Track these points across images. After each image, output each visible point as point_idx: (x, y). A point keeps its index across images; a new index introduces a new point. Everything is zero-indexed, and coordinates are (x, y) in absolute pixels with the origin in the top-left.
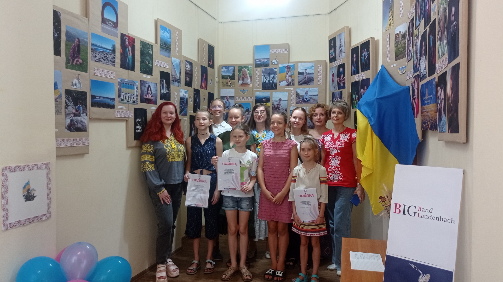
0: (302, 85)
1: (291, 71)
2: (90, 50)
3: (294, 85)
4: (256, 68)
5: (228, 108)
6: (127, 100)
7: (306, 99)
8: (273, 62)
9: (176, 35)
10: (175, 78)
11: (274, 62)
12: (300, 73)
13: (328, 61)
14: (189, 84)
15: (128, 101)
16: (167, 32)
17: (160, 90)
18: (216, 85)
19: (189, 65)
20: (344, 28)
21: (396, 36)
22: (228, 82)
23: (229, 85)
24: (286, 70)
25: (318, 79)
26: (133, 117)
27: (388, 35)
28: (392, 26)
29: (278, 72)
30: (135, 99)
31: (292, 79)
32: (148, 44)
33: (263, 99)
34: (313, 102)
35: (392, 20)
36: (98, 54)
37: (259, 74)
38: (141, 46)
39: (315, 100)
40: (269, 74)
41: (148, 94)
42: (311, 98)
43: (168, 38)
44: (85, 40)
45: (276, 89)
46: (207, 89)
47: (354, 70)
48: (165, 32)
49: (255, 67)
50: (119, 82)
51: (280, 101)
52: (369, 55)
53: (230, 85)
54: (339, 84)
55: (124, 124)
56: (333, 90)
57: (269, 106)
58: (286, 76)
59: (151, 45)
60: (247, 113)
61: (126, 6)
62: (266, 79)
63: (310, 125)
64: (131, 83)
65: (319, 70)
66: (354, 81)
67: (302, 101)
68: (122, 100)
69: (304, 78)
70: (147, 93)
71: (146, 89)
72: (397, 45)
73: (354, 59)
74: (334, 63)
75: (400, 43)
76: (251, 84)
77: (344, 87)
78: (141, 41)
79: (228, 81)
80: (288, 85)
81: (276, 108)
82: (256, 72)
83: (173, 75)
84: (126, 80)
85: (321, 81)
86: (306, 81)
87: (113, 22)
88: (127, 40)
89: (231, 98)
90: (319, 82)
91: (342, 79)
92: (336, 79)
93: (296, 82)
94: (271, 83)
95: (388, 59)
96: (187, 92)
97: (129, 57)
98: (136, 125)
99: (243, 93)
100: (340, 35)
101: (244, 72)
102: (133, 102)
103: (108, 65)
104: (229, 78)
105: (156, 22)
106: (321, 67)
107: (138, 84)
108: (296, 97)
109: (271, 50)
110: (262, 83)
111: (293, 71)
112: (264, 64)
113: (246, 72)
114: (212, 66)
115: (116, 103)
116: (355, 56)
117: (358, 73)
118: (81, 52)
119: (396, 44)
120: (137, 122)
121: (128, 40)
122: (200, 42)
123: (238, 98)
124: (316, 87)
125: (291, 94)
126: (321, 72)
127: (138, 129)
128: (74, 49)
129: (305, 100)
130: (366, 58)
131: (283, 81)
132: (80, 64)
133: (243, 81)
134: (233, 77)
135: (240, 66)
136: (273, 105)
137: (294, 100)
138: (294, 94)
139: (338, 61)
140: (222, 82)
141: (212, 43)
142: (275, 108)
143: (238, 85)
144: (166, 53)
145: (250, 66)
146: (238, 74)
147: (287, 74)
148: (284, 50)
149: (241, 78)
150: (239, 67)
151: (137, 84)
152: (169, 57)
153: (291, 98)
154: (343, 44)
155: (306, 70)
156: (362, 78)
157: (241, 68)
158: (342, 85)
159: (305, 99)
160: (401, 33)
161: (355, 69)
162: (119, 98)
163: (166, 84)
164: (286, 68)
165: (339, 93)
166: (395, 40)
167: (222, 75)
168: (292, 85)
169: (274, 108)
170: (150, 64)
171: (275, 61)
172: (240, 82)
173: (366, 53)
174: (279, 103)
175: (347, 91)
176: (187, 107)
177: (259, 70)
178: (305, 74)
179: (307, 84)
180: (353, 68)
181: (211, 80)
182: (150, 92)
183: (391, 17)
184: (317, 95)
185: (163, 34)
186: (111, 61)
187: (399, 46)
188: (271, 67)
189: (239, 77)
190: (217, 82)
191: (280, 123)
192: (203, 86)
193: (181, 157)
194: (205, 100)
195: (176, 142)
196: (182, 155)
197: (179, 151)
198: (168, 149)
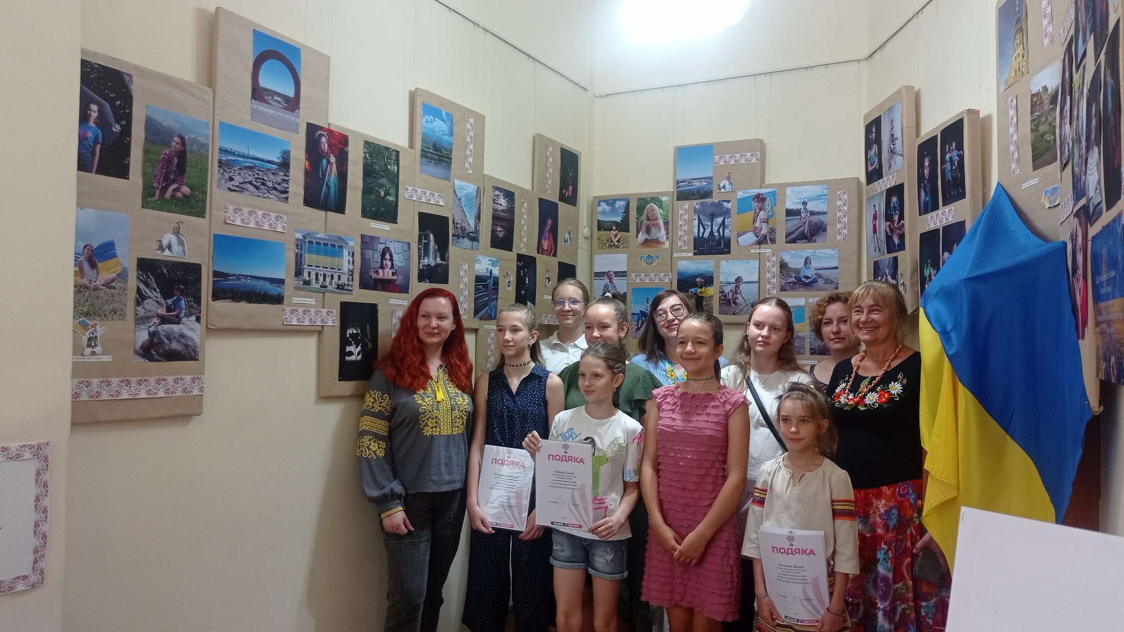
0: (795, 243)
1: (767, 207)
2: (216, 164)
4: (680, 202)
6: (320, 284)
7: (807, 277)
8: (722, 185)
9: (468, 126)
10: (463, 229)
11: (724, 187)
12: (790, 213)
13: (863, 178)
14: (502, 242)
15: (322, 286)
16: (442, 120)
17: (419, 260)
18: (583, 245)
19: (504, 199)
20: (899, 92)
21: (1035, 99)
22: (613, 237)
23: (614, 244)
24: (755, 205)
25: (839, 226)
26: (337, 324)
27: (1012, 101)
28: (1022, 73)
29: (733, 212)
30: (344, 279)
31: (770, 229)
32: (387, 149)
33: (697, 277)
34: (824, 286)
35: (1023, 57)
36: (239, 174)
37: (686, 217)
38: (364, 153)
39: (830, 281)
40: (712, 216)
41: (382, 267)
42: (820, 276)
43: (446, 134)
44: (202, 140)
45: (729, 252)
46: (555, 255)
47: (924, 200)
48: (436, 119)
49: (678, 199)
50: (297, 240)
51: (738, 284)
52: (961, 157)
53: (616, 243)
54: (889, 239)
55: (312, 341)
56: (876, 256)
57: (712, 296)
58: (754, 220)
59: (394, 150)
61: (326, 60)
62: (705, 230)
63: (817, 345)
64: (334, 241)
65: (839, 203)
66: (927, 229)
67: (794, 283)
68: (307, 283)
69: (800, 225)
70: (379, 265)
71: (378, 257)
72: (1038, 125)
73: (926, 171)
74: (876, 183)
75: (1046, 120)
76: (668, 242)
77: (902, 247)
78: (366, 143)
79: (612, 235)
80: (759, 243)
81: (729, 301)
82: (681, 212)
83: (456, 222)
84: (318, 236)
85: (846, 231)
86: (806, 232)
87: (285, 98)
88: (324, 140)
89: (619, 276)
90: (840, 234)
91: (896, 225)
92: (883, 226)
93: (780, 236)
94: (717, 238)
95: (1013, 166)
96: (497, 262)
97: (329, 179)
98: (344, 342)
100: (890, 110)
101: (652, 213)
102: (337, 288)
103: (267, 200)
104: (614, 227)
105: (413, 97)
106: (846, 197)
107: (354, 244)
108: (781, 272)
109: (717, 157)
110: (695, 239)
111: (772, 208)
112: (698, 192)
113: (655, 212)
114: (572, 200)
115: (287, 290)
116: (927, 163)
117: (935, 207)
118: (188, 169)
119: (1036, 123)
120: (348, 336)
121: (328, 141)
122: (539, 143)
123: (636, 276)
124: (833, 248)
125: (768, 264)
126: (846, 208)
127: (351, 354)
128: (168, 161)
129: (803, 282)
130: (954, 168)
131: (748, 232)
132: (185, 196)
133: (649, 235)
134: (623, 226)
135: (641, 199)
136: (722, 292)
137: (774, 281)
138: (773, 266)
139: (886, 179)
140: (599, 239)
141: (572, 145)
142: (725, 302)
143: (637, 244)
144: (439, 171)
145: (664, 199)
146: (638, 218)
147: (757, 216)
148: (749, 155)
149: (644, 228)
150: (639, 199)
151: (351, 243)
152: (448, 179)
153: (768, 275)
154: (898, 134)
156: (944, 222)
157: (643, 203)
158: (896, 240)
159: (803, 279)
160: (1047, 90)
161: (928, 199)
162: (296, 278)
163: (436, 243)
164: (755, 200)
165: (889, 265)
166: (1032, 113)
167: (598, 220)
168: (769, 243)
169: (724, 300)
170: (390, 195)
171: (727, 182)
172: (642, 237)
173: (955, 153)
174: (737, 287)
175: (909, 257)
176: (497, 299)
177: (687, 206)
178: (802, 214)
179: (809, 241)
180: (923, 194)
181: (569, 234)
182: (389, 263)
183: (1020, 50)
184: (836, 268)
185: (430, 125)
186: (275, 189)
187: (1043, 128)
188: (716, 198)
189: (637, 226)
190: (586, 238)
191: (700, 343)
192: (546, 248)
193: (459, 425)
194: (549, 281)
195: (450, 387)
196: (463, 418)
197: (453, 409)
198: (425, 404)
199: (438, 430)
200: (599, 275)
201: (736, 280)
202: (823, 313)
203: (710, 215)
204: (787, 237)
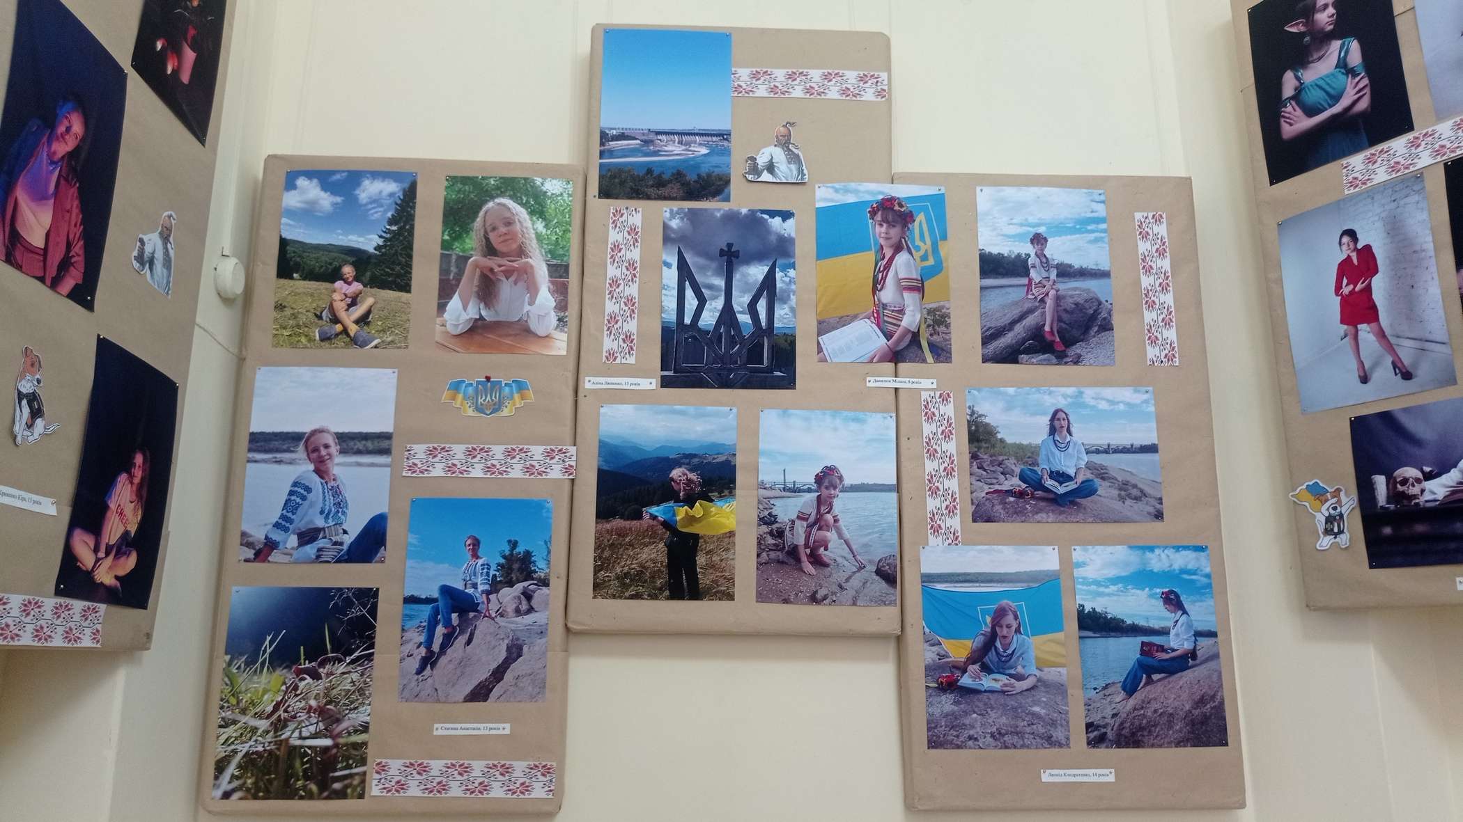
0: (1016, 361)
1: (918, 242)
3: (948, 359)
4: (613, 205)
5: (321, 543)
7: (1061, 477)
8: (762, 161)
11: (771, 168)
12: (992, 266)
22: (340, 307)
23: (345, 331)
24: (878, 232)
25: (1148, 317)
29: (805, 248)
31: (930, 312)
33: (676, 463)
34: (1117, 505)
37: (634, 255)
39: (1135, 492)
40: (730, 259)
42: (1102, 474)
45: (789, 382)
49: (605, 193)
51: (825, 492)
53: (353, 329)
57: (731, 534)
58: (875, 284)
60: (506, 591)
62: (702, 301)
63: (1109, 712)
65: (1143, 247)
67: (1021, 495)
69: (1027, 305)
76: (564, 337)
79: (336, 296)
80: (895, 356)
81: (793, 552)
82: (614, 236)
85: (1171, 334)
86: (1047, 328)
89: (359, 452)
90: (1153, 341)
93: (966, 338)
94: (747, 331)
99: (479, 409)
101: (503, 229)
104: (348, 270)
106: (1163, 230)
108: (974, 457)
110: (667, 332)
111: (934, 246)
112: (679, 176)
113: (518, 226)
114: (189, 105)
123: (432, 453)
124: (1136, 383)
125: (927, 429)
126: (1165, 265)
129: (1047, 490)
131: (854, 318)
133: (488, 305)
134: (386, 269)
135: (465, 180)
136: (768, 520)
137: (953, 485)
138: (947, 436)
140: (280, 307)
143: (438, 338)
145: (552, 186)
146: (445, 245)
147: (888, 266)
148: (851, 76)
149: (470, 281)
150: (453, 180)
153: (930, 465)
155: (1038, 240)
157: (470, 193)
159: (1049, 483)
164: (879, 217)
167: (284, 243)
168: (929, 358)
171: (779, 155)
172: (460, 311)
177: (636, 220)
178: (1033, 273)
179: (1061, 357)
181: (165, 238)
184: (1152, 449)
188: (742, 199)
189: (444, 271)
190: (224, 299)
192: (37, 240)
194: (36, 413)
200: (266, 443)
201: (819, 479)
203: (722, 253)
204: (986, 341)
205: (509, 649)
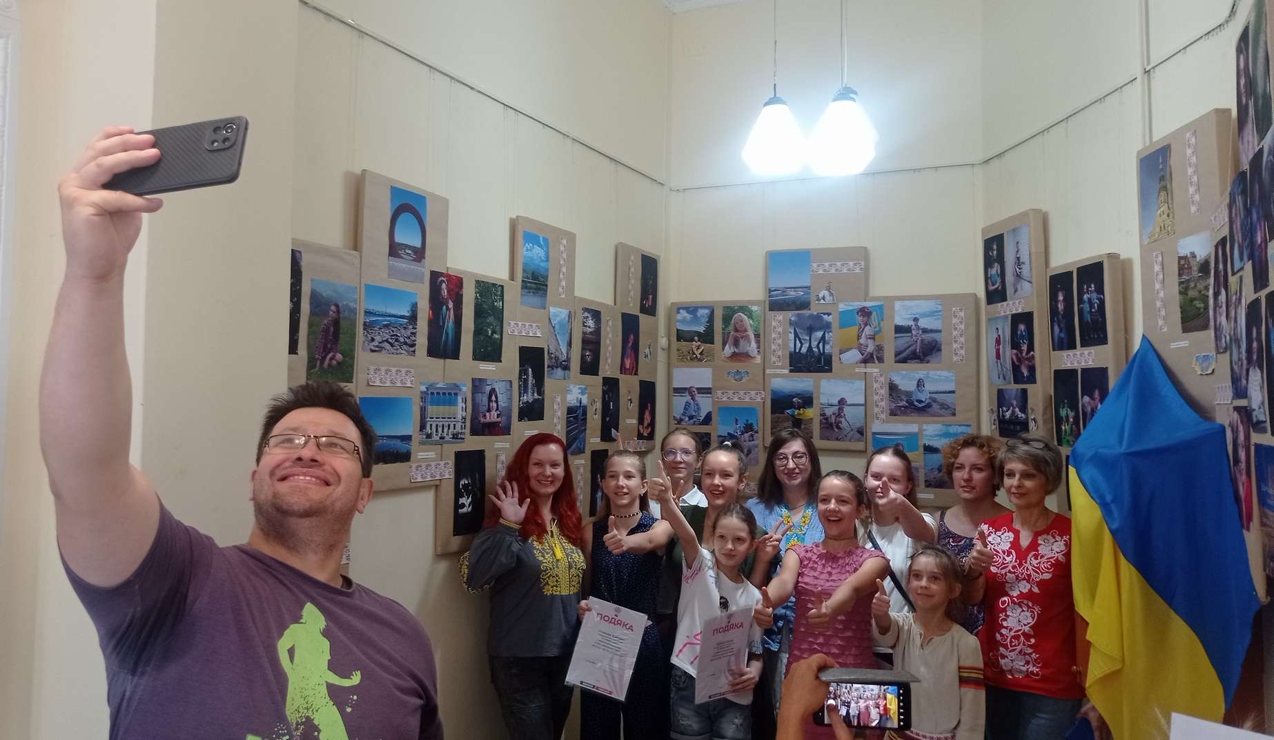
0: (906, 362)
1: (873, 322)
2: (362, 327)
3: (883, 362)
4: (773, 313)
5: (695, 419)
6: (439, 435)
7: (920, 401)
8: (821, 296)
9: (562, 248)
10: (557, 358)
11: (824, 298)
12: (899, 329)
13: (982, 294)
14: (589, 367)
15: (441, 438)
16: (540, 246)
17: (520, 397)
18: (661, 357)
19: (592, 320)
20: (1025, 214)
21: (1182, 262)
22: (695, 349)
23: (696, 356)
24: (859, 319)
25: (955, 346)
26: (452, 476)
27: (1157, 256)
28: (1169, 232)
29: (835, 326)
30: (458, 429)
31: (877, 346)
32: (494, 285)
33: (795, 396)
34: (939, 411)
35: (1168, 216)
36: (379, 333)
37: (780, 330)
38: (476, 293)
39: (946, 406)
40: (810, 330)
41: (489, 411)
42: (934, 400)
43: (542, 261)
44: (352, 305)
45: (830, 370)
46: (636, 373)
47: (1059, 337)
48: (535, 246)
50: (422, 392)
51: (841, 406)
52: (1102, 303)
53: (699, 356)
54: (1016, 368)
55: (429, 496)
56: (1000, 384)
57: (812, 419)
58: (858, 336)
59: (500, 285)
60: (746, 434)
61: (445, 202)
62: (802, 344)
63: (932, 477)
64: (450, 390)
65: (954, 321)
66: (1063, 367)
67: (906, 407)
68: (429, 436)
69: (912, 343)
70: (486, 408)
71: (485, 399)
72: (1187, 289)
73: (1059, 306)
74: (999, 305)
75: (1195, 286)
76: (759, 357)
77: (1032, 379)
78: (477, 282)
79: (694, 347)
80: (865, 361)
81: (831, 425)
82: (774, 324)
83: (550, 352)
84: (438, 386)
85: (963, 352)
86: (918, 351)
87: (413, 249)
88: (444, 286)
89: (703, 393)
90: (956, 354)
91: (1024, 354)
92: (1008, 353)
93: (889, 355)
94: (817, 354)
95: (1160, 322)
96: (585, 389)
97: (448, 325)
98: (458, 494)
99: (736, 380)
100: (1015, 231)
101: (740, 323)
102: (453, 438)
103: (399, 356)
104: (696, 338)
105: (514, 225)
106: (962, 314)
107: (467, 389)
108: (890, 395)
109: (815, 265)
110: (791, 355)
111: (879, 323)
112: (794, 302)
113: (744, 322)
115: (414, 446)
116: (1061, 298)
117: (1072, 346)
118: (341, 336)
119: (1184, 289)
120: (461, 487)
121: (447, 286)
122: (620, 252)
123: (723, 393)
124: (948, 369)
125: (875, 385)
126: (962, 327)
127: (463, 506)
128: (326, 331)
129: (915, 406)
130: (1093, 310)
131: (851, 349)
132: (339, 363)
133: (737, 348)
134: (707, 337)
135: (728, 307)
136: (823, 415)
137: (883, 404)
138: (882, 388)
139: (1011, 303)
140: (678, 350)
141: (651, 250)
142: (825, 425)
143: (723, 358)
144: (535, 300)
145: (754, 308)
146: (723, 329)
147: (862, 331)
148: (851, 264)
149: (731, 340)
150: (725, 308)
151: (464, 389)
152: (544, 308)
153: (876, 398)
154: (1025, 258)
155: (916, 320)
156: (1083, 364)
157: (730, 312)
158: (1025, 372)
159: (916, 403)
160: (1195, 257)
161: (1062, 335)
162: (421, 433)
163: (533, 377)
164: (860, 314)
165: (1016, 395)
166: (1180, 275)
167: (678, 330)
168: (876, 361)
169: (826, 423)
170: (496, 333)
171: (826, 293)
172: (729, 350)
173: (1094, 295)
174: (841, 410)
175: (1040, 392)
176: (585, 430)
177: (781, 318)
178: (913, 332)
179: (922, 361)
180: (1056, 329)
181: (649, 348)
182: (495, 405)
183: (1164, 208)
184: (953, 392)
185: (530, 254)
186: (405, 343)
187: (1191, 293)
188: (814, 310)
189: (724, 338)
190: (663, 349)
191: (843, 501)
192: (628, 367)
193: (575, 584)
194: (631, 402)
195: (564, 542)
196: (579, 576)
197: (570, 567)
198: (545, 561)
199: (559, 589)
200: (679, 391)
201: (839, 402)
202: (956, 456)
203: (808, 328)
204: (896, 356)
205: (748, 451)
